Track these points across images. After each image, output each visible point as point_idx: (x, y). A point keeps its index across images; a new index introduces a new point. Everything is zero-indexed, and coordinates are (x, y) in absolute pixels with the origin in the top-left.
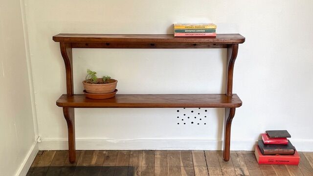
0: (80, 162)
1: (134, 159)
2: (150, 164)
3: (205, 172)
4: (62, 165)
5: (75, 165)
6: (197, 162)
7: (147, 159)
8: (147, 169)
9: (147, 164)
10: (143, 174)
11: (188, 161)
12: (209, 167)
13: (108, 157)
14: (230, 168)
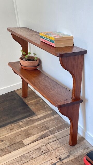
1: (43, 111)
6: (60, 133)
7: (46, 115)
8: (36, 120)
9: (41, 117)
10: (30, 120)
11: (58, 130)
12: (58, 141)
13: (38, 103)
14: (64, 151)
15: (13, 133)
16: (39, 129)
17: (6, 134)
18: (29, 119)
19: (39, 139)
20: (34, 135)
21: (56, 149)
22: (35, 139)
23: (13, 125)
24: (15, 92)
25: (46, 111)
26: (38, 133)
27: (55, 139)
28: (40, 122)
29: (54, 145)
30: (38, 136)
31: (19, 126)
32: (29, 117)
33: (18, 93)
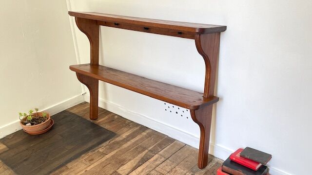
1: (125, 129)
3: (158, 162)
6: (165, 151)
8: (122, 141)
9: (128, 137)
10: (114, 143)
11: (160, 147)
12: (168, 161)
13: (113, 121)
14: (184, 170)
15: (96, 164)
16: (132, 151)
17: (85, 169)
18: (111, 143)
19: (141, 164)
20: (130, 160)
21: (171, 170)
22: (135, 165)
23: (90, 154)
24: (67, 111)
25: (131, 128)
26: (134, 157)
27: (163, 159)
28: (129, 143)
29: (166, 167)
30: (138, 161)
31: (100, 154)
32: (109, 139)
33: (74, 112)
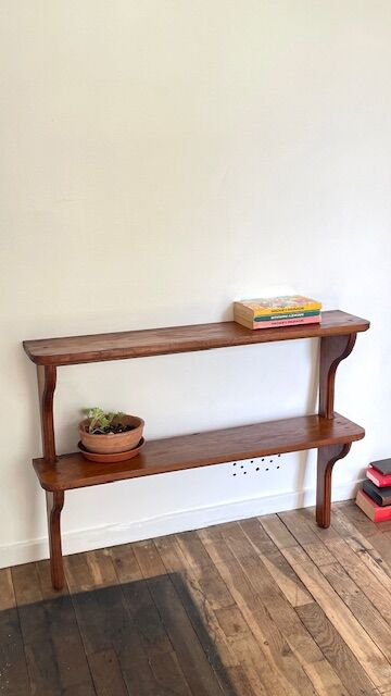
0: (72, 585)
1: (167, 556)
2: (205, 562)
3: (303, 556)
4: (41, 599)
5: (64, 592)
6: (279, 539)
7: (192, 551)
8: (205, 573)
9: (198, 562)
10: (205, 585)
12: (305, 546)
13: (119, 560)
16: (249, 572)
17: (258, 642)
18: (199, 588)
19: (293, 575)
20: (274, 582)
21: (330, 551)
22: (291, 582)
26: (270, 576)
28: (222, 567)
29: (320, 554)
30: (283, 575)
31: (228, 612)
